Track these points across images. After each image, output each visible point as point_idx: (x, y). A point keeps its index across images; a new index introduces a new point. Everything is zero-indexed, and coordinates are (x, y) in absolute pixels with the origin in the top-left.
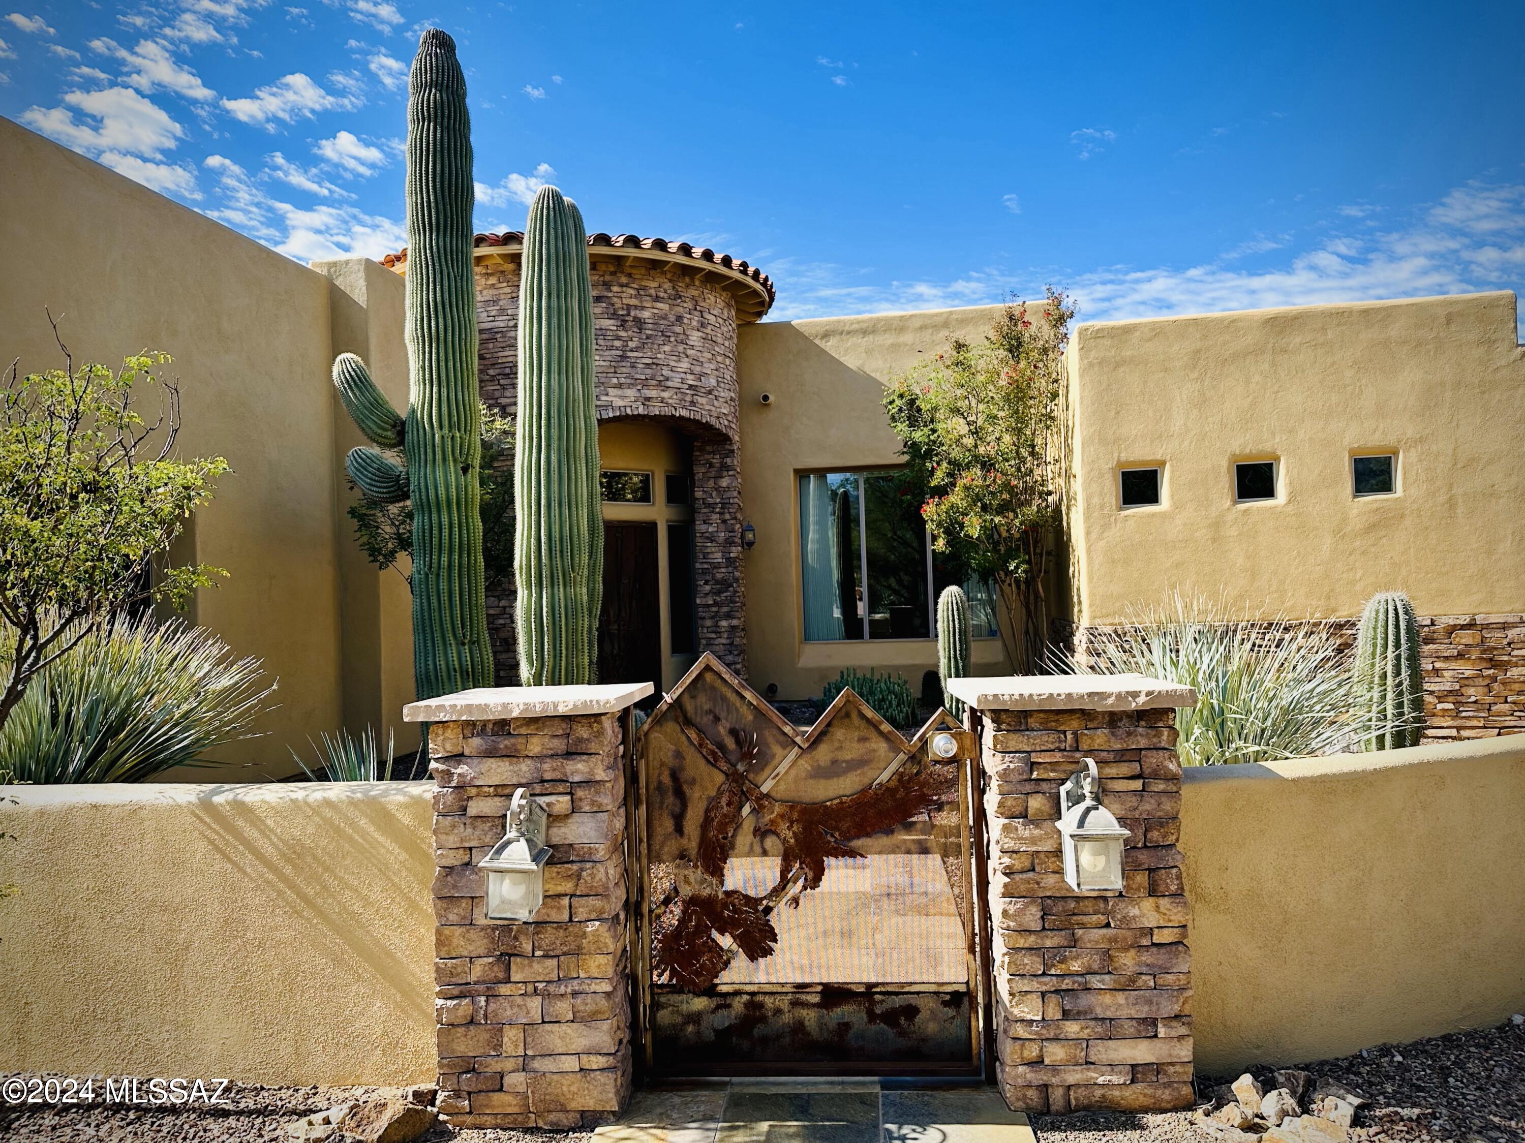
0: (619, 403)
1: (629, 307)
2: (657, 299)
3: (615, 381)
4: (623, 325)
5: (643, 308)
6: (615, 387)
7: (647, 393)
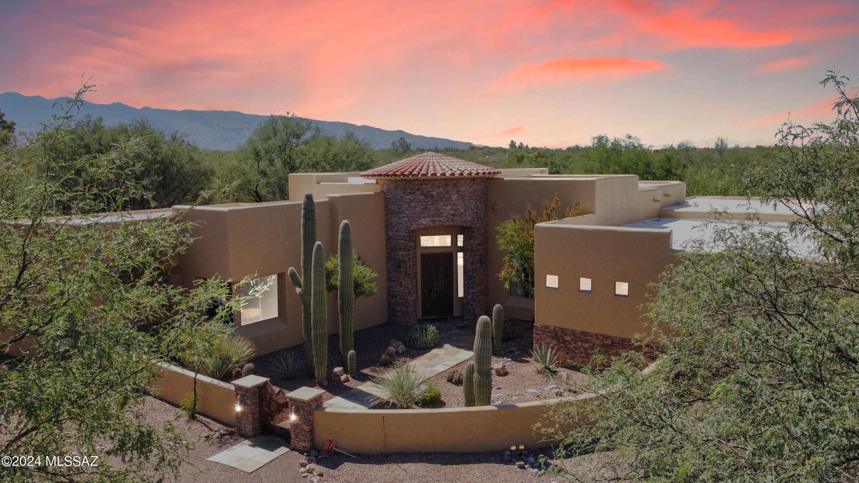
0: (424, 223)
1: (428, 192)
2: (439, 187)
3: (423, 216)
4: (426, 197)
5: (433, 191)
6: (423, 218)
7: (435, 219)
